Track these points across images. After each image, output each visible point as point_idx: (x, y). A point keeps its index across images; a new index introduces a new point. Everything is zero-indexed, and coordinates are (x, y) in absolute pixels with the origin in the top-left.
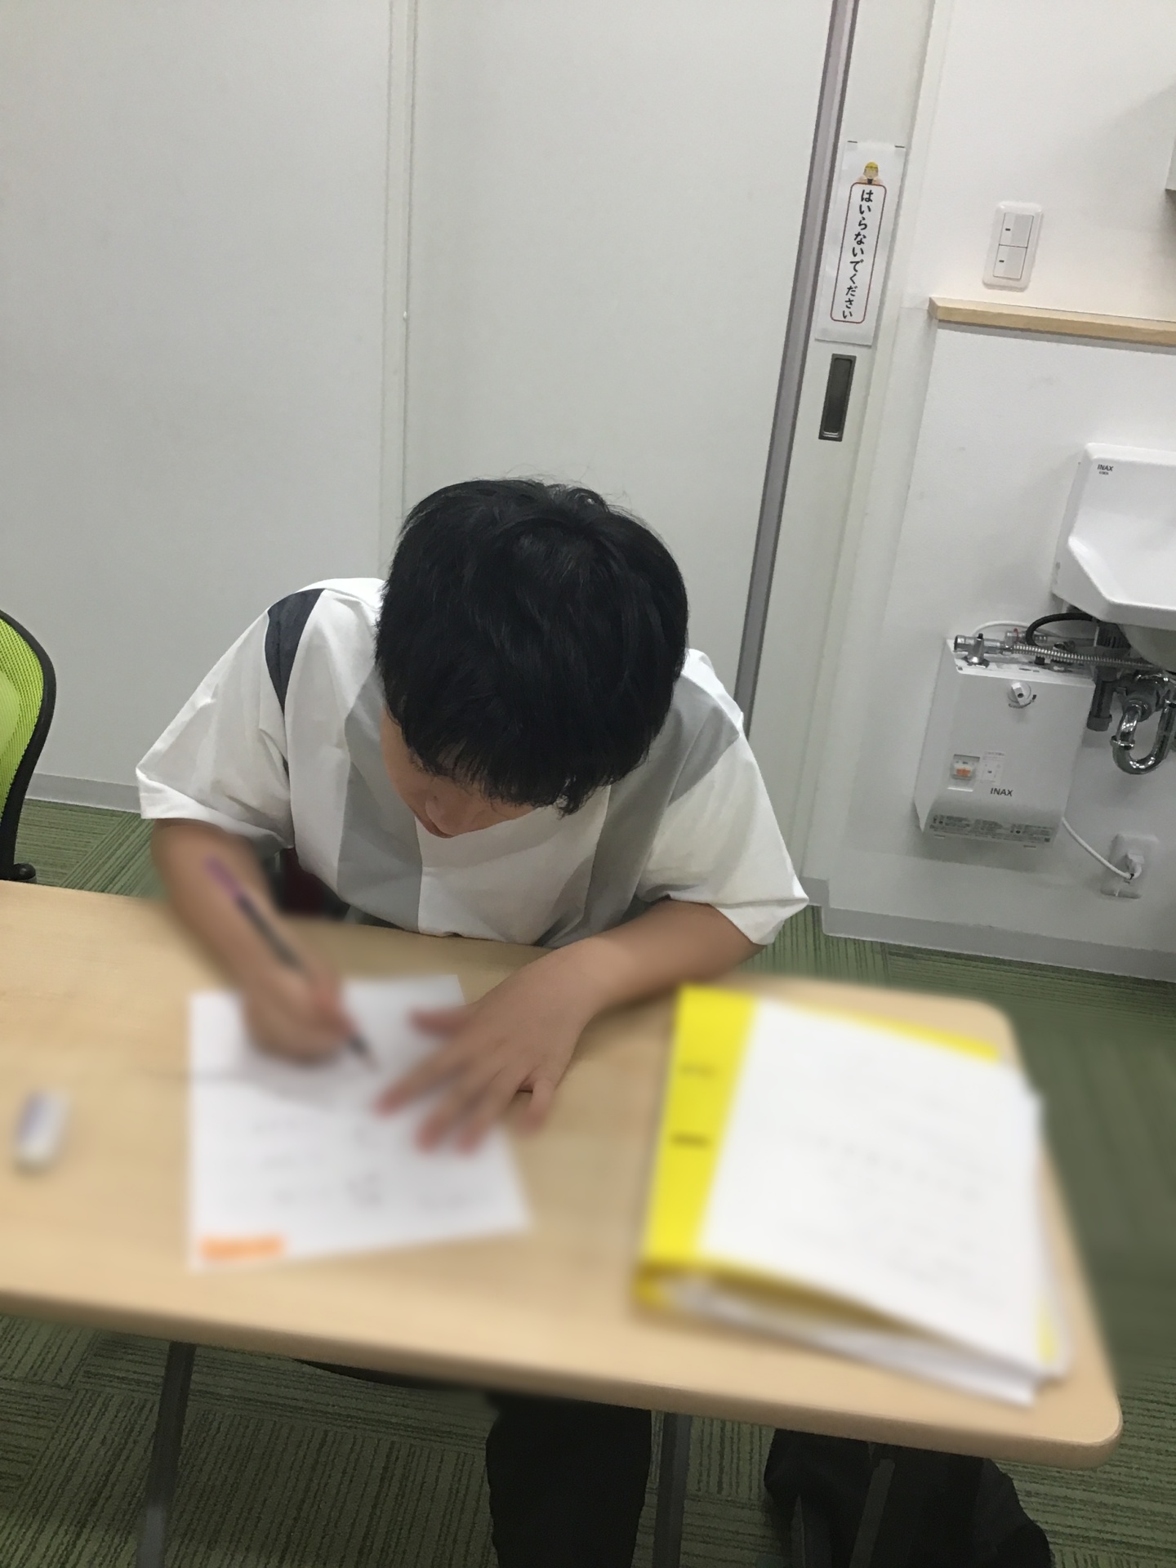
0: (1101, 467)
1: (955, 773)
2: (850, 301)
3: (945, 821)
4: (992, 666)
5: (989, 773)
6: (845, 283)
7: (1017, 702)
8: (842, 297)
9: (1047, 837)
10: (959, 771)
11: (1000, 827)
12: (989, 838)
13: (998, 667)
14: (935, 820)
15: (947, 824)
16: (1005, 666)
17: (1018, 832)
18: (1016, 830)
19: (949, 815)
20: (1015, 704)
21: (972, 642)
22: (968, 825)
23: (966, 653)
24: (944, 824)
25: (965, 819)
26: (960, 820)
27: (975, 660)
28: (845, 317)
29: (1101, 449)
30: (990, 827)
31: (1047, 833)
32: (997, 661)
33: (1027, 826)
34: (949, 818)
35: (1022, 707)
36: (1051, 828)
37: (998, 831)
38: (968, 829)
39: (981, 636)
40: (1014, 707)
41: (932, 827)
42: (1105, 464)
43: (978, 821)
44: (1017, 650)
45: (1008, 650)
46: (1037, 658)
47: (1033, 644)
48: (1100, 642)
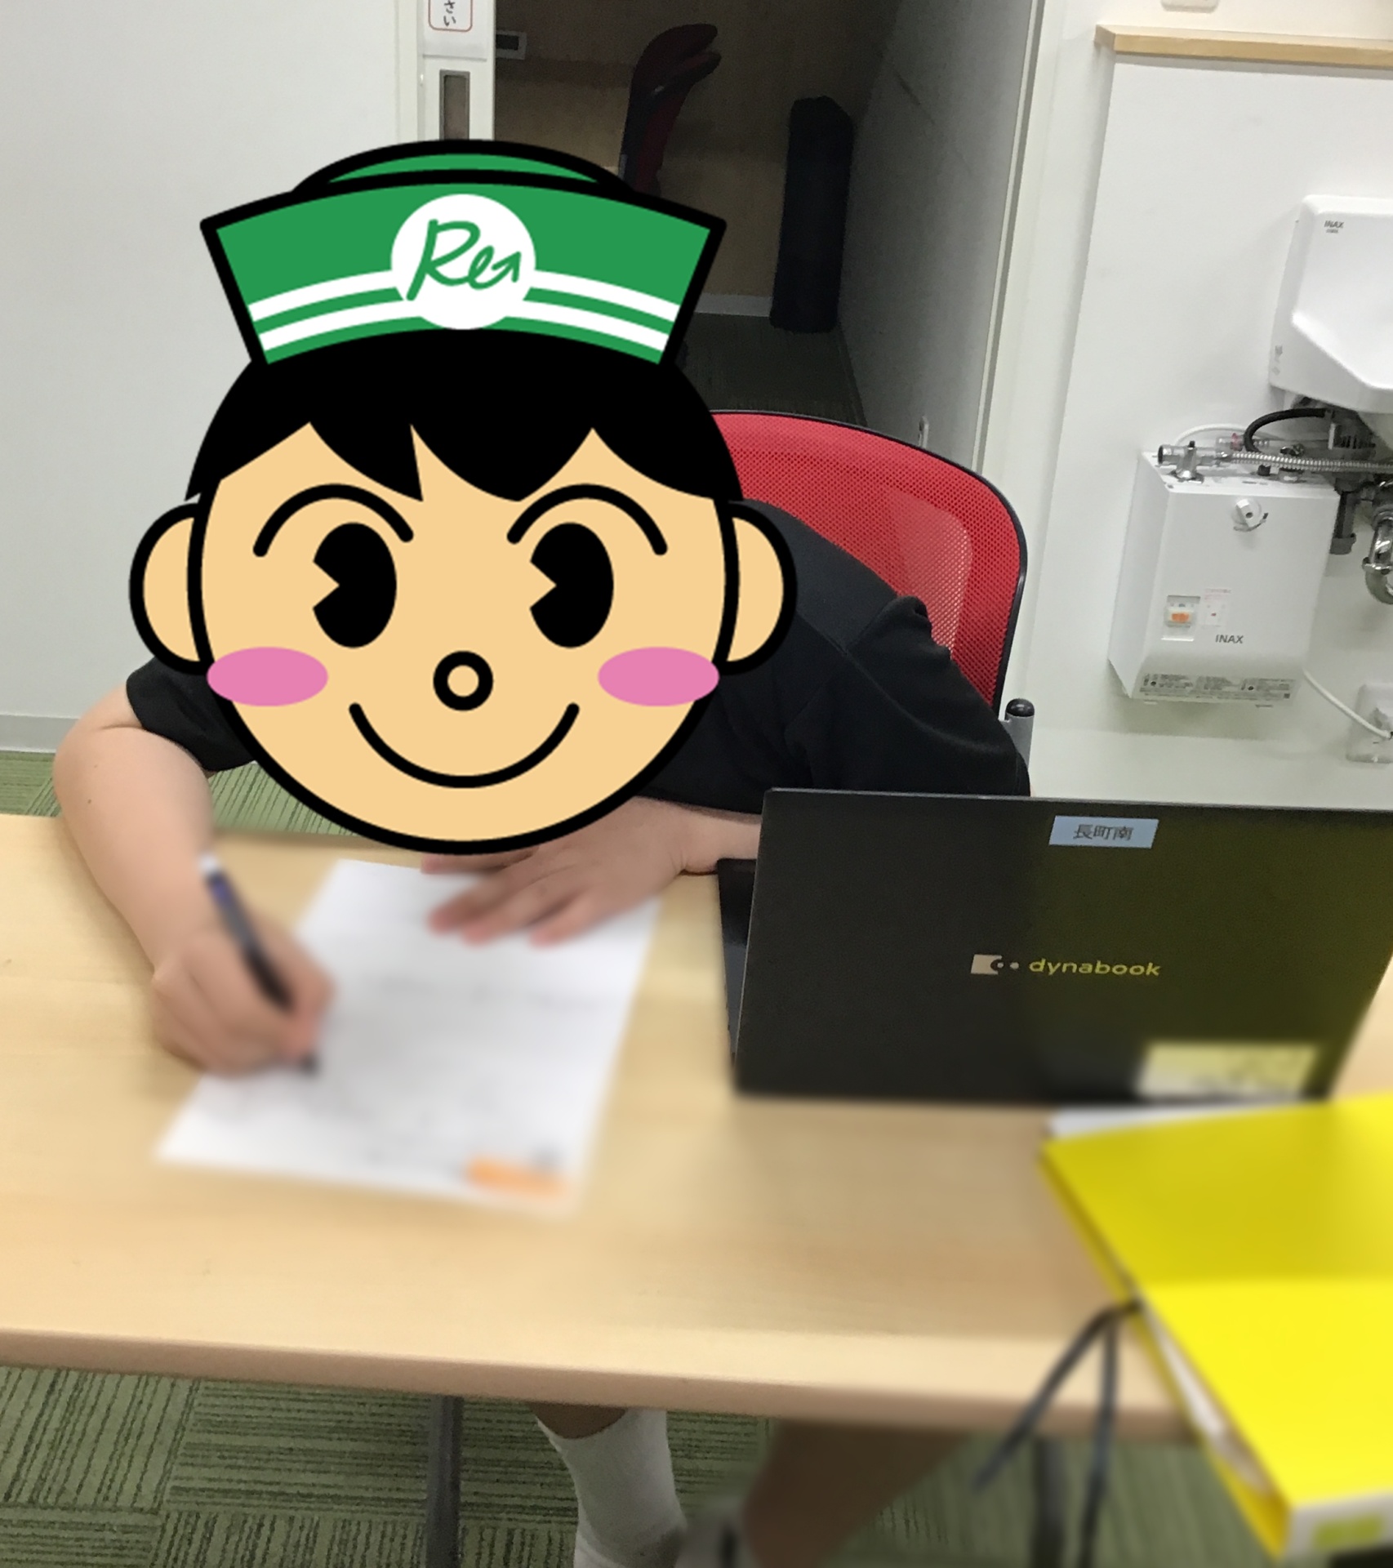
0: (1330, 224)
1: (1170, 618)
3: (1159, 682)
4: (1208, 480)
5: (1210, 617)
7: (1245, 524)
9: (1287, 692)
10: (1175, 616)
11: (1228, 683)
12: (1214, 700)
13: (1216, 481)
14: (1146, 681)
15: (1162, 686)
16: (1223, 479)
17: (1251, 688)
18: (1248, 686)
19: (1163, 673)
20: (1241, 526)
21: (1182, 452)
22: (1187, 685)
23: (1174, 467)
24: (1157, 685)
25: (1184, 678)
26: (1177, 678)
27: (1187, 474)
29: (1326, 202)
30: (1215, 684)
31: (1287, 687)
32: (1213, 474)
33: (1261, 680)
34: (1164, 677)
35: (1250, 529)
36: (1292, 681)
37: (1226, 689)
38: (1188, 689)
39: (1192, 444)
40: (1241, 530)
41: (1142, 690)
42: (1333, 221)
43: (1200, 679)
44: (1236, 459)
45: (1224, 459)
46: (1262, 467)
47: (1255, 450)
48: (1340, 442)
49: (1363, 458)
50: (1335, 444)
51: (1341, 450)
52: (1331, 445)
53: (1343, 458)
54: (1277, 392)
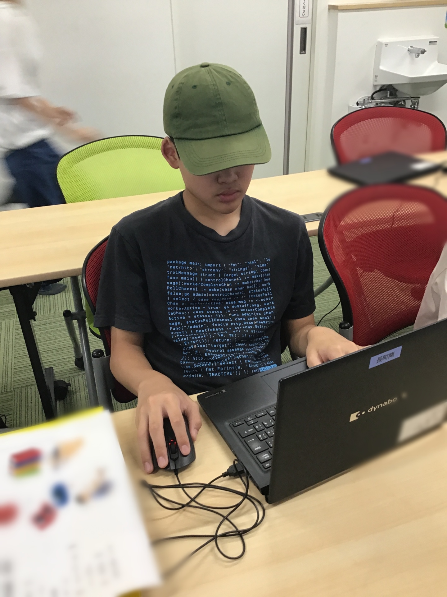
0: (386, 45)
2: (304, 11)
6: (302, 5)
8: (302, 10)
21: (362, 102)
23: (360, 106)
27: (364, 107)
28: (303, 16)
29: (384, 39)
39: (364, 100)
42: (387, 43)
46: (376, 103)
47: (374, 99)
48: (390, 95)
49: (396, 98)
50: (390, 96)
51: (391, 97)
52: (388, 96)
53: (392, 98)
54: (375, 86)
